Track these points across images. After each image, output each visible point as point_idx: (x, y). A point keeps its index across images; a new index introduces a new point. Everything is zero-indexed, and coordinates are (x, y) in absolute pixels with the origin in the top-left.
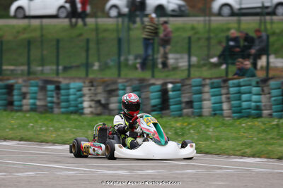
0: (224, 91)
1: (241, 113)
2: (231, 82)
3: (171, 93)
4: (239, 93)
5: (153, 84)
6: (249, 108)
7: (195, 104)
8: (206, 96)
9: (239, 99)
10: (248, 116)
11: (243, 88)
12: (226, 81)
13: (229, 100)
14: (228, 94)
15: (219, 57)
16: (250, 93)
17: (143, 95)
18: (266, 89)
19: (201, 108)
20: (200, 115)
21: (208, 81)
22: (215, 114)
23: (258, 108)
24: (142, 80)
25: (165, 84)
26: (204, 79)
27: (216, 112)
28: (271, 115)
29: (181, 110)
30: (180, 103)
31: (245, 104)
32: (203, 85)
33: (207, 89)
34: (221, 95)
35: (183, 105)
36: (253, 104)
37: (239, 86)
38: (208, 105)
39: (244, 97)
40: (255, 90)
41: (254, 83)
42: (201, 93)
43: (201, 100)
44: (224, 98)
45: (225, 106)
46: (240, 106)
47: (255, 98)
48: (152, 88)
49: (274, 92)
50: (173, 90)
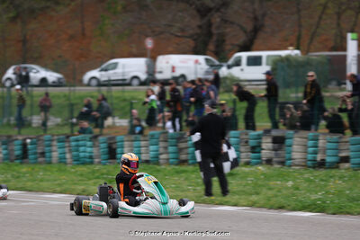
0: (67, 144)
1: (79, 161)
2: (72, 138)
3: (29, 146)
4: (78, 146)
5: (17, 140)
6: (85, 157)
7: (47, 154)
8: (54, 148)
9: (77, 151)
10: (84, 163)
11: (81, 143)
12: (68, 137)
13: (70, 151)
14: (69, 146)
15: (77, 118)
16: (85, 146)
17: (10, 148)
18: (97, 144)
19: (51, 157)
20: (50, 163)
21: (56, 137)
22: (60, 162)
23: (91, 157)
24: (9, 137)
25: (25, 140)
26: (53, 135)
27: (62, 160)
28: (100, 163)
29: (36, 159)
30: (35, 153)
31: (82, 155)
32: (52, 140)
33: (55, 143)
34: (64, 147)
35: (38, 156)
36: (88, 154)
37: (77, 141)
38: (55, 155)
39: (82, 149)
40: (89, 143)
41: (88, 139)
42: (50, 146)
43: (51, 151)
44: (67, 150)
45: (68, 156)
46: (78, 156)
47: (89, 149)
48: (16, 142)
49: (103, 145)
50: (31, 144)
